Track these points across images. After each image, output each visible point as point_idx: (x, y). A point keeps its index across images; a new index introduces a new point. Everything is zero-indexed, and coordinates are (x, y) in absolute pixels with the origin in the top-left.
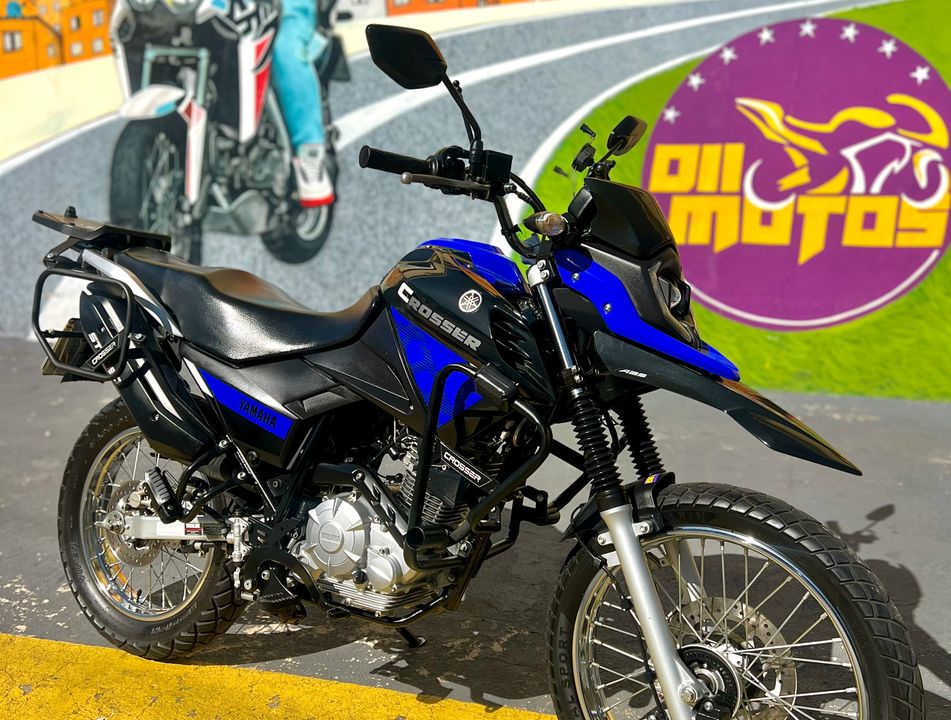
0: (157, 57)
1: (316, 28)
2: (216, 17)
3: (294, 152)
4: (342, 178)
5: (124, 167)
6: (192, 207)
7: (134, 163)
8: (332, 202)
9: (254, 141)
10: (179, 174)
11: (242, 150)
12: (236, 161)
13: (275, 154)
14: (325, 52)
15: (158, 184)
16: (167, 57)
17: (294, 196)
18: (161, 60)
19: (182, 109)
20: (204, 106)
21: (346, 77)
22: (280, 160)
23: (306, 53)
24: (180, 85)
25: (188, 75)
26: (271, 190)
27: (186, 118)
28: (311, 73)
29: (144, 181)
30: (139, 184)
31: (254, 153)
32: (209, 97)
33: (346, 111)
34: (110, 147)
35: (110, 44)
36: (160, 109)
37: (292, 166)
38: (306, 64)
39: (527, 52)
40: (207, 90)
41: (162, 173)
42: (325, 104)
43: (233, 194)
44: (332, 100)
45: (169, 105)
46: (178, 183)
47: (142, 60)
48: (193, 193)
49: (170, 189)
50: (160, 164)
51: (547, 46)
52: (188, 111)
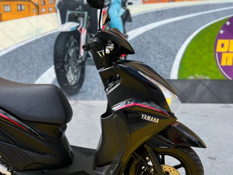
1: (122, 7)
5: (59, 46)
6: (82, 58)
7: (63, 45)
10: (77, 48)
14: (124, 13)
15: (70, 51)
16: (74, 14)
18: (72, 14)
19: (79, 29)
20: (86, 28)
21: (130, 20)
23: (118, 13)
24: (78, 22)
25: (81, 19)
27: (80, 32)
29: (66, 50)
30: (64, 51)
32: (87, 25)
33: (130, 30)
34: (54, 40)
35: (55, 9)
36: (71, 29)
38: (118, 17)
40: (87, 24)
41: (72, 48)
42: (124, 28)
45: (74, 28)
46: (77, 51)
48: (82, 54)
49: (74, 52)
50: (71, 45)
51: (189, 13)
52: (81, 29)
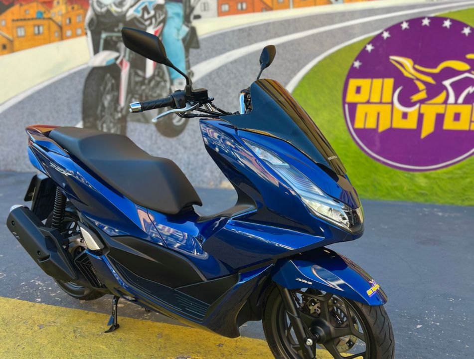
0: (107, 37)
1: (184, 23)
2: (135, 18)
3: (172, 83)
5: (90, 90)
6: (122, 109)
7: (95, 88)
9: (153, 77)
10: (116, 93)
11: (146, 82)
12: (143, 87)
13: (163, 84)
14: (187, 34)
15: (106, 98)
16: (111, 37)
18: (109, 38)
19: (118, 62)
20: (129, 61)
21: (197, 46)
22: (165, 87)
23: (178, 34)
24: (118, 50)
25: (121, 46)
27: (120, 66)
28: (180, 44)
29: (100, 97)
30: (97, 98)
31: (152, 83)
32: (131, 56)
33: (197, 63)
34: (83, 80)
35: (85, 31)
36: (108, 62)
37: (170, 89)
38: (178, 40)
39: (286, 34)
40: (130, 53)
41: (108, 93)
42: (187, 59)
44: (190, 58)
45: (111, 60)
46: (115, 98)
47: (100, 38)
48: (122, 102)
49: (111, 101)
50: (107, 88)
51: (296, 30)
52: (121, 63)
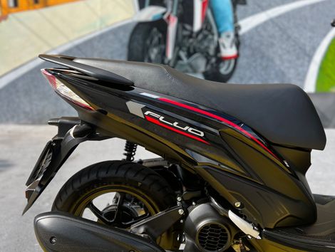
3: (219, 35)
4: (242, 46)
5: (135, 44)
6: (169, 62)
7: (141, 42)
8: (236, 58)
9: (201, 31)
10: (163, 47)
11: (194, 35)
12: (191, 40)
13: (210, 37)
15: (152, 51)
17: (219, 55)
19: (165, 17)
20: (176, 16)
22: (213, 39)
24: (164, 6)
26: (208, 53)
27: (167, 21)
29: (146, 50)
30: (143, 52)
31: (200, 37)
32: (179, 12)
33: (244, 17)
34: (128, 35)
36: (154, 17)
37: (218, 42)
40: (178, 8)
41: (155, 46)
43: (189, 55)
44: (239, 13)
45: (158, 15)
46: (162, 51)
48: (170, 55)
49: (159, 53)
50: (154, 42)
52: (169, 18)
